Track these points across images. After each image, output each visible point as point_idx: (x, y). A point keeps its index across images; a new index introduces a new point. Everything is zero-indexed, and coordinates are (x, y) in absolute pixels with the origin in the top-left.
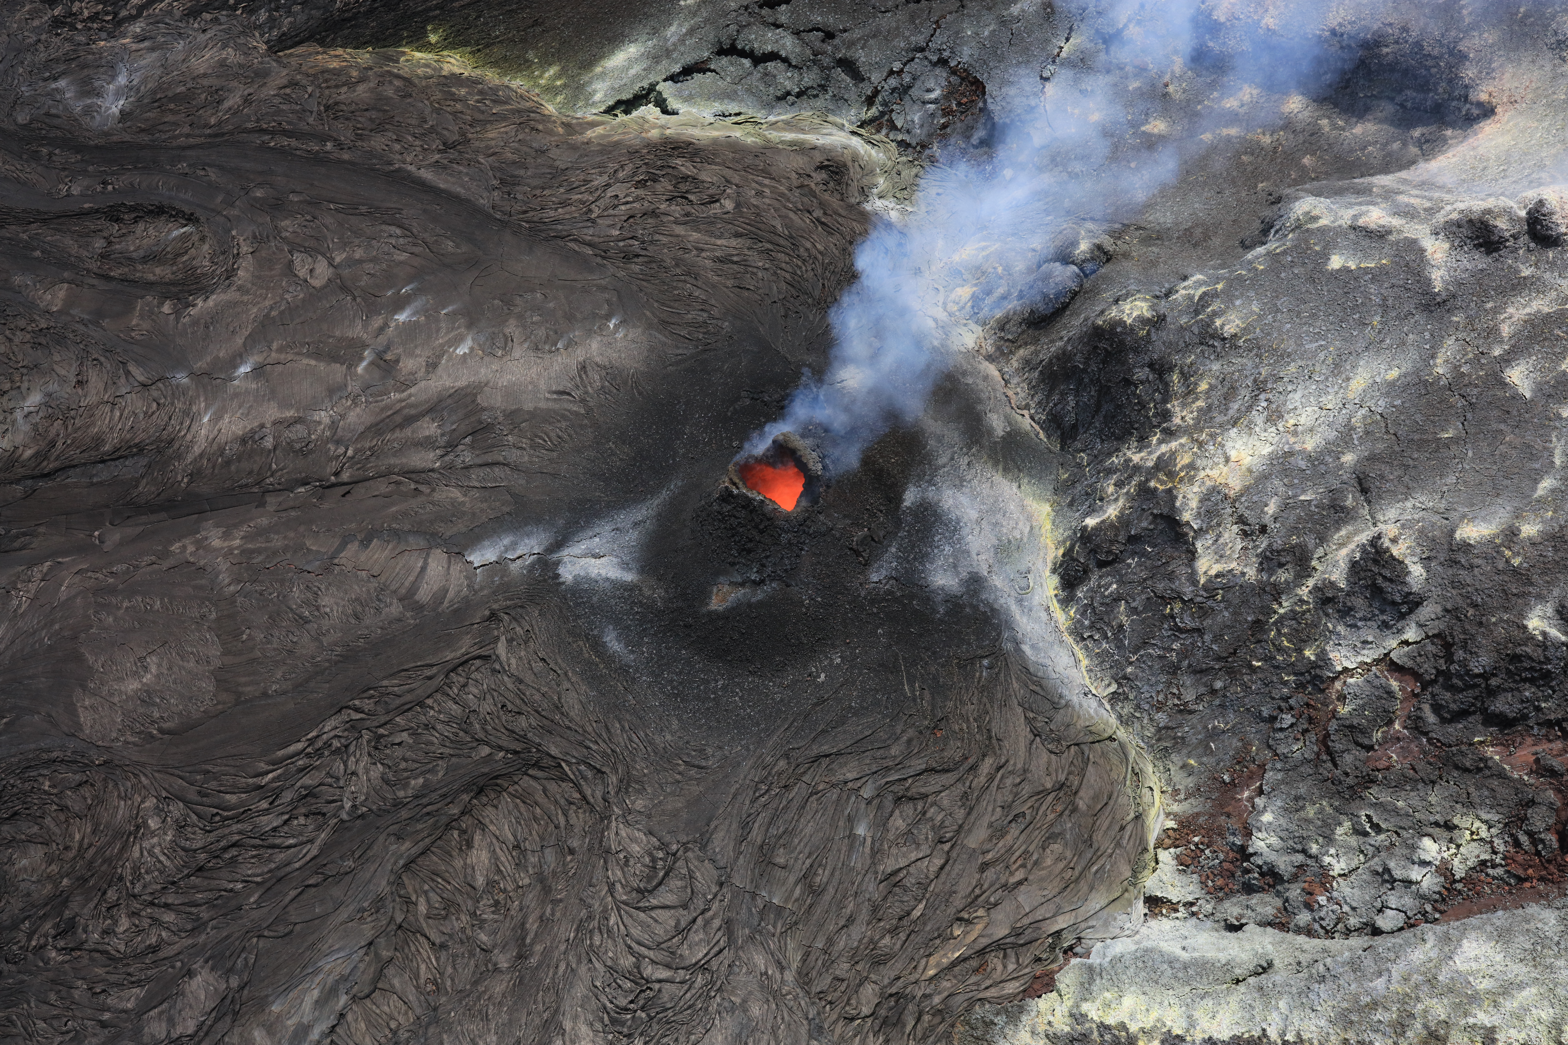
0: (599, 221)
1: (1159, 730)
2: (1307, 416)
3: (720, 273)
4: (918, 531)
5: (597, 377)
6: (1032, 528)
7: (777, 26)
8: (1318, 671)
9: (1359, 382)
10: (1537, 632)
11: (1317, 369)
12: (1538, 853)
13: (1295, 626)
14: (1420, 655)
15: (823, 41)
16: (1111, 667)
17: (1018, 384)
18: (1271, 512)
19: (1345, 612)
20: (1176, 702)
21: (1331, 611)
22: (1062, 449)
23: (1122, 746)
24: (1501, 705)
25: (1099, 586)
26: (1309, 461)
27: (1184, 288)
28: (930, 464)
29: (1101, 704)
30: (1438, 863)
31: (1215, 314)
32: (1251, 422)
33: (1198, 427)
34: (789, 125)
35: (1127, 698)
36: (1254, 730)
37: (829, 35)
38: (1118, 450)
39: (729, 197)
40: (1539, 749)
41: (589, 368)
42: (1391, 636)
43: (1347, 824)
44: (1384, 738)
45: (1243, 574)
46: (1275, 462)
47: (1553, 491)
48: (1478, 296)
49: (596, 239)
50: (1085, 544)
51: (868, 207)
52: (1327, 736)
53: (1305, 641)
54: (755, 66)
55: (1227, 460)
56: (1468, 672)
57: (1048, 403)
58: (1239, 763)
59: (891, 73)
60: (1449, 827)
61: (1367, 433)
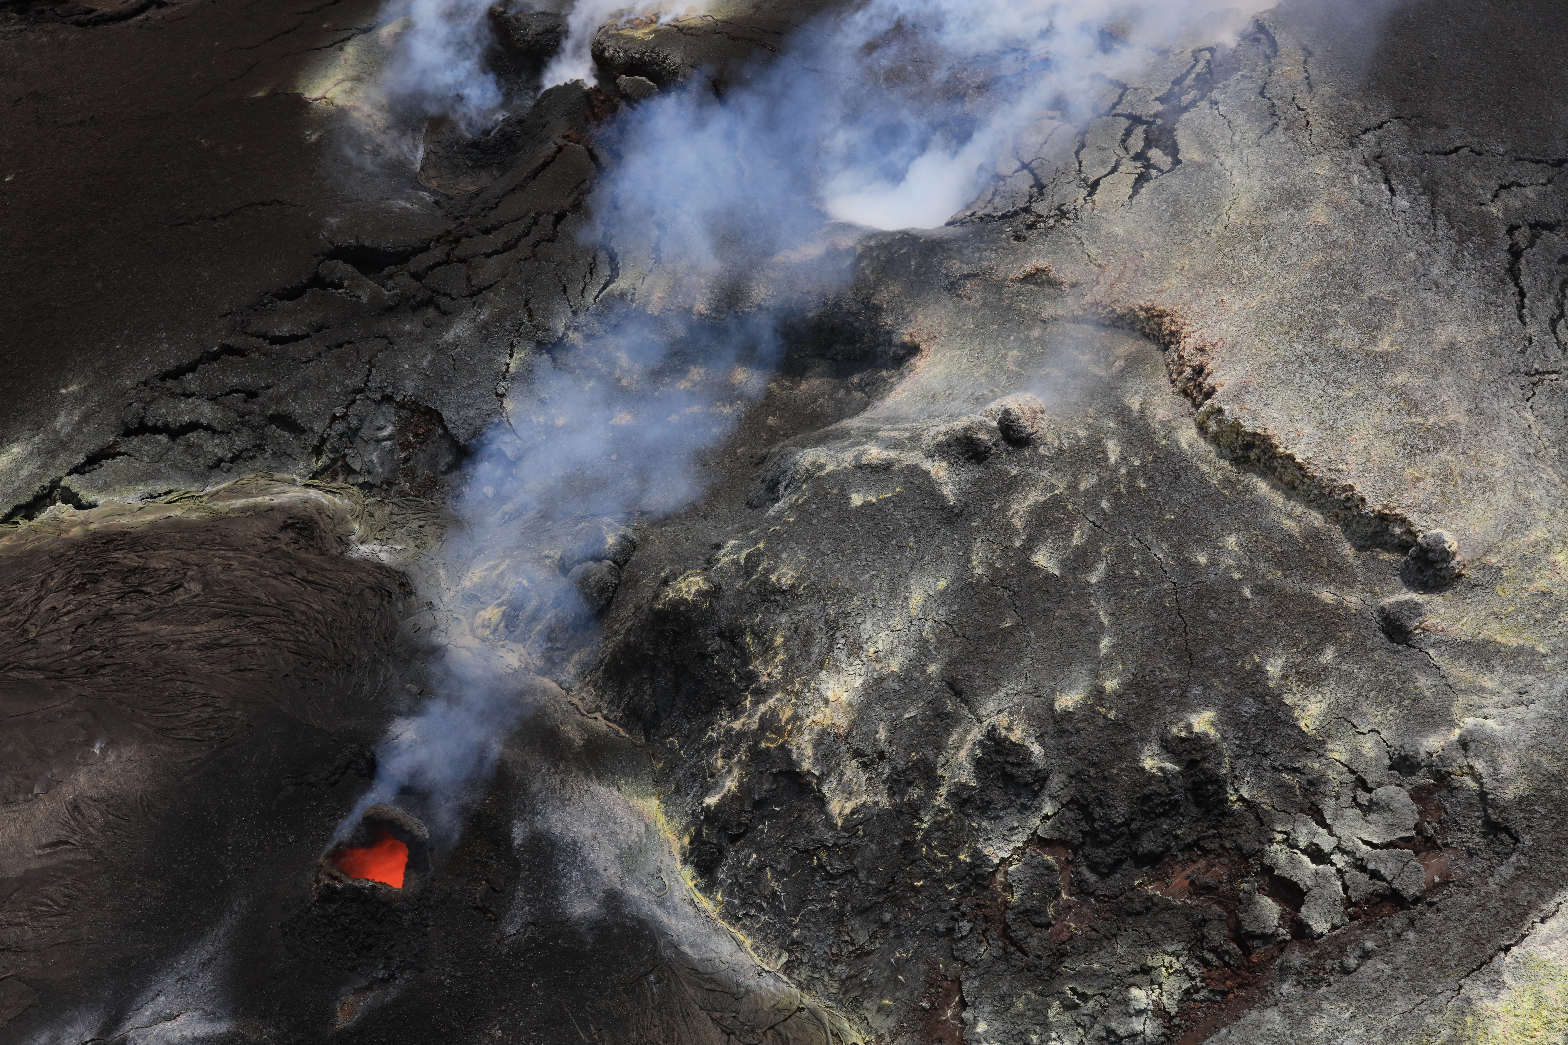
0: (40, 640)
1: (843, 982)
2: (882, 642)
3: (211, 660)
4: (538, 866)
5: (96, 814)
6: (647, 826)
7: (189, 396)
8: (977, 870)
9: (916, 599)
10: (1155, 770)
11: (878, 597)
12: (1227, 964)
13: (943, 835)
14: (1062, 824)
15: (245, 401)
16: (776, 937)
17: (582, 689)
18: (883, 737)
19: (985, 808)
20: (851, 948)
21: (970, 811)
22: (647, 739)
23: (812, 1012)
24: (1147, 844)
25: (739, 861)
26: (899, 681)
27: (724, 555)
28: (525, 793)
29: (778, 978)
30: (1152, 1007)
31: (768, 571)
32: (836, 660)
33: (787, 678)
34: (232, 492)
35: (801, 963)
36: (935, 949)
37: (251, 395)
38: (710, 724)
39: (192, 579)
40: (1189, 872)
41: (82, 806)
42: (1032, 816)
43: (1056, 1004)
44: (1056, 911)
45: (876, 803)
46: (869, 691)
47: (1113, 646)
48: (985, 501)
49: (44, 661)
50: (712, 824)
51: (353, 555)
52: (1007, 927)
53: (956, 847)
54: (174, 441)
55: (827, 701)
56: (1112, 825)
57: (621, 699)
58: (931, 985)
59: (334, 419)
60: (1146, 970)
61: (940, 642)
